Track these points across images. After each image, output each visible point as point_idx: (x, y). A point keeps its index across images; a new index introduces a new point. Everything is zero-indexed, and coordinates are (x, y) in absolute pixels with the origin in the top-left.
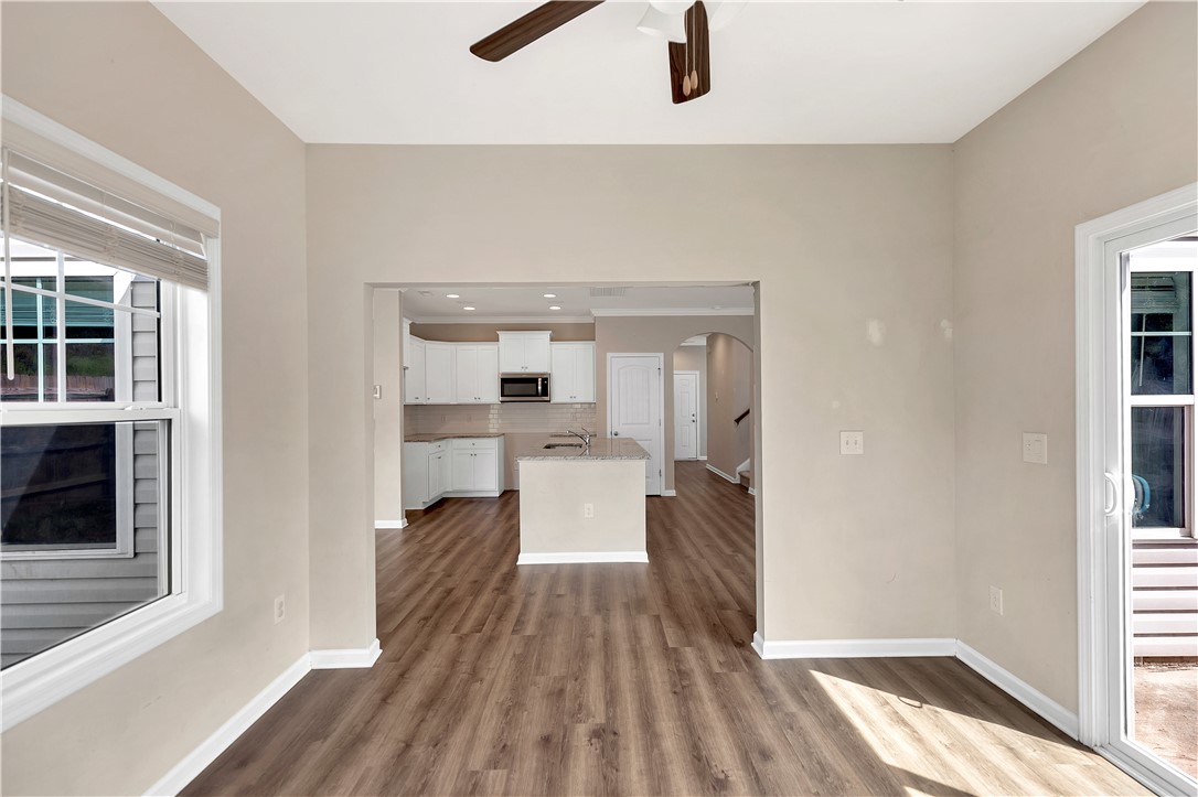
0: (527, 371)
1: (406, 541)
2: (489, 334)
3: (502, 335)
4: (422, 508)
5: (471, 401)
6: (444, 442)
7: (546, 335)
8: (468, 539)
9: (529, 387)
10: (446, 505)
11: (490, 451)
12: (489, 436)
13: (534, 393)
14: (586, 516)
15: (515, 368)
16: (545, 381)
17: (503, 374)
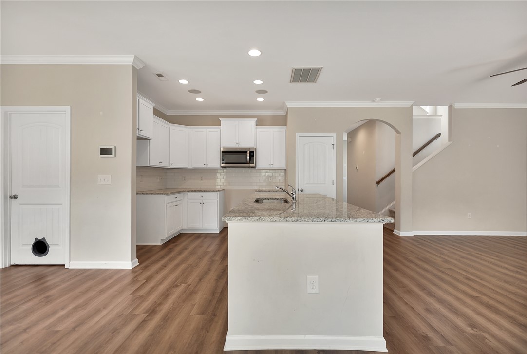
0: (240, 146)
1: (134, 281)
2: (215, 122)
3: (223, 122)
4: (160, 243)
5: (201, 166)
6: (181, 194)
7: (253, 122)
8: (183, 286)
9: (240, 157)
10: (183, 239)
11: (213, 202)
12: (213, 191)
13: (245, 162)
14: (310, 290)
15: (232, 145)
16: (252, 153)
17: (224, 148)
